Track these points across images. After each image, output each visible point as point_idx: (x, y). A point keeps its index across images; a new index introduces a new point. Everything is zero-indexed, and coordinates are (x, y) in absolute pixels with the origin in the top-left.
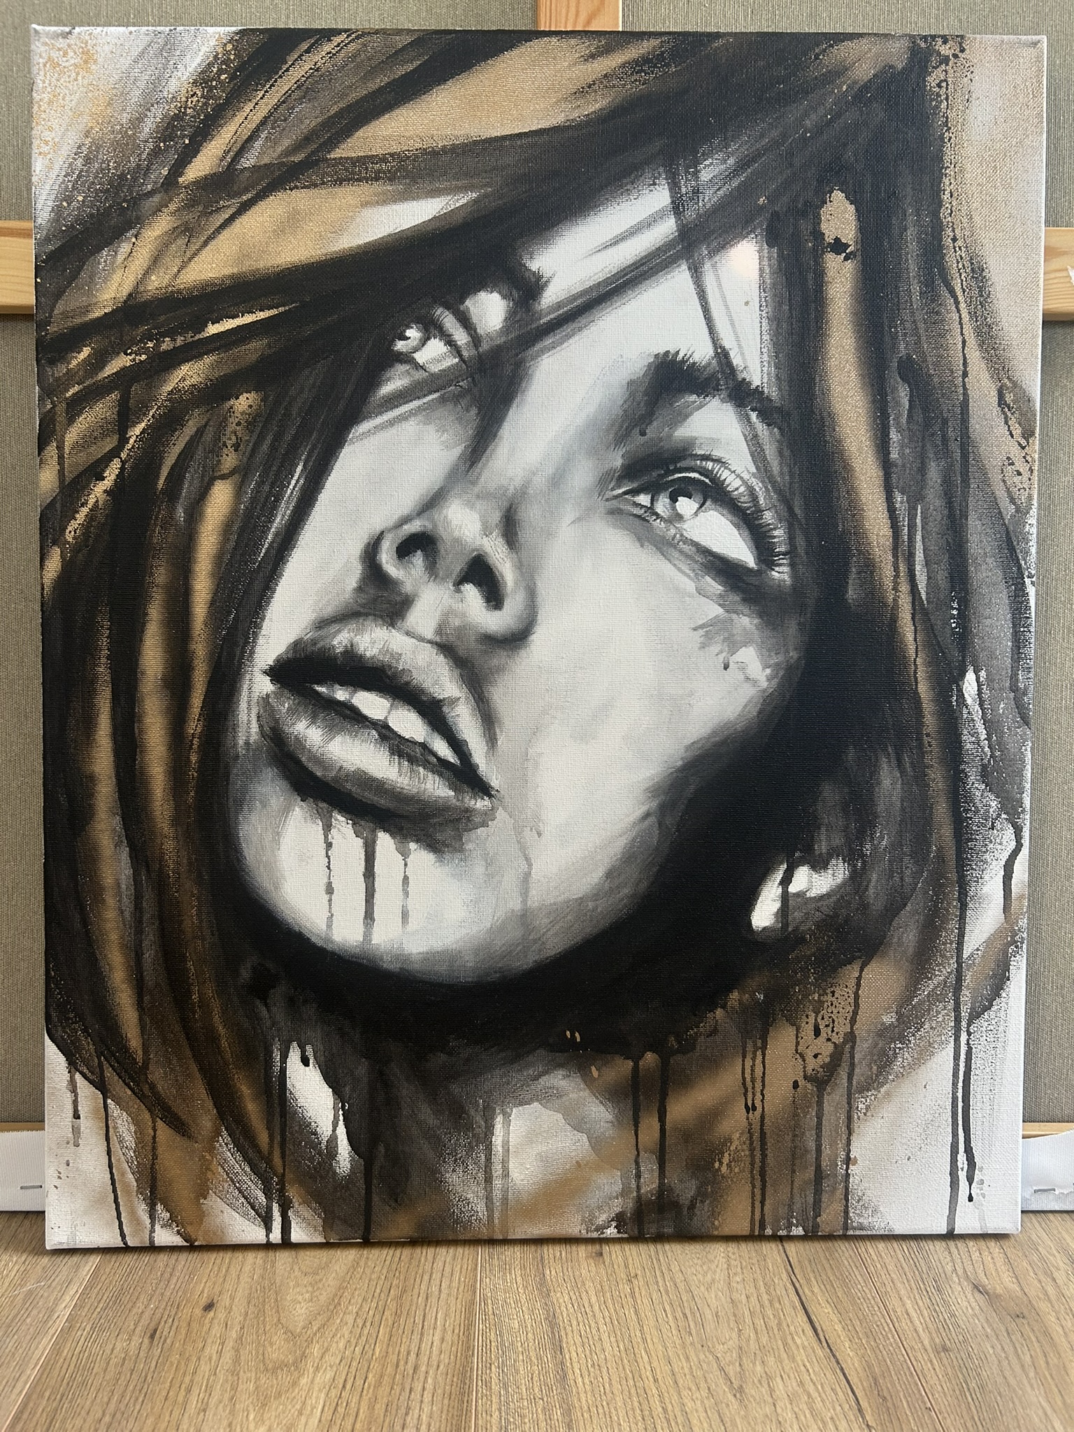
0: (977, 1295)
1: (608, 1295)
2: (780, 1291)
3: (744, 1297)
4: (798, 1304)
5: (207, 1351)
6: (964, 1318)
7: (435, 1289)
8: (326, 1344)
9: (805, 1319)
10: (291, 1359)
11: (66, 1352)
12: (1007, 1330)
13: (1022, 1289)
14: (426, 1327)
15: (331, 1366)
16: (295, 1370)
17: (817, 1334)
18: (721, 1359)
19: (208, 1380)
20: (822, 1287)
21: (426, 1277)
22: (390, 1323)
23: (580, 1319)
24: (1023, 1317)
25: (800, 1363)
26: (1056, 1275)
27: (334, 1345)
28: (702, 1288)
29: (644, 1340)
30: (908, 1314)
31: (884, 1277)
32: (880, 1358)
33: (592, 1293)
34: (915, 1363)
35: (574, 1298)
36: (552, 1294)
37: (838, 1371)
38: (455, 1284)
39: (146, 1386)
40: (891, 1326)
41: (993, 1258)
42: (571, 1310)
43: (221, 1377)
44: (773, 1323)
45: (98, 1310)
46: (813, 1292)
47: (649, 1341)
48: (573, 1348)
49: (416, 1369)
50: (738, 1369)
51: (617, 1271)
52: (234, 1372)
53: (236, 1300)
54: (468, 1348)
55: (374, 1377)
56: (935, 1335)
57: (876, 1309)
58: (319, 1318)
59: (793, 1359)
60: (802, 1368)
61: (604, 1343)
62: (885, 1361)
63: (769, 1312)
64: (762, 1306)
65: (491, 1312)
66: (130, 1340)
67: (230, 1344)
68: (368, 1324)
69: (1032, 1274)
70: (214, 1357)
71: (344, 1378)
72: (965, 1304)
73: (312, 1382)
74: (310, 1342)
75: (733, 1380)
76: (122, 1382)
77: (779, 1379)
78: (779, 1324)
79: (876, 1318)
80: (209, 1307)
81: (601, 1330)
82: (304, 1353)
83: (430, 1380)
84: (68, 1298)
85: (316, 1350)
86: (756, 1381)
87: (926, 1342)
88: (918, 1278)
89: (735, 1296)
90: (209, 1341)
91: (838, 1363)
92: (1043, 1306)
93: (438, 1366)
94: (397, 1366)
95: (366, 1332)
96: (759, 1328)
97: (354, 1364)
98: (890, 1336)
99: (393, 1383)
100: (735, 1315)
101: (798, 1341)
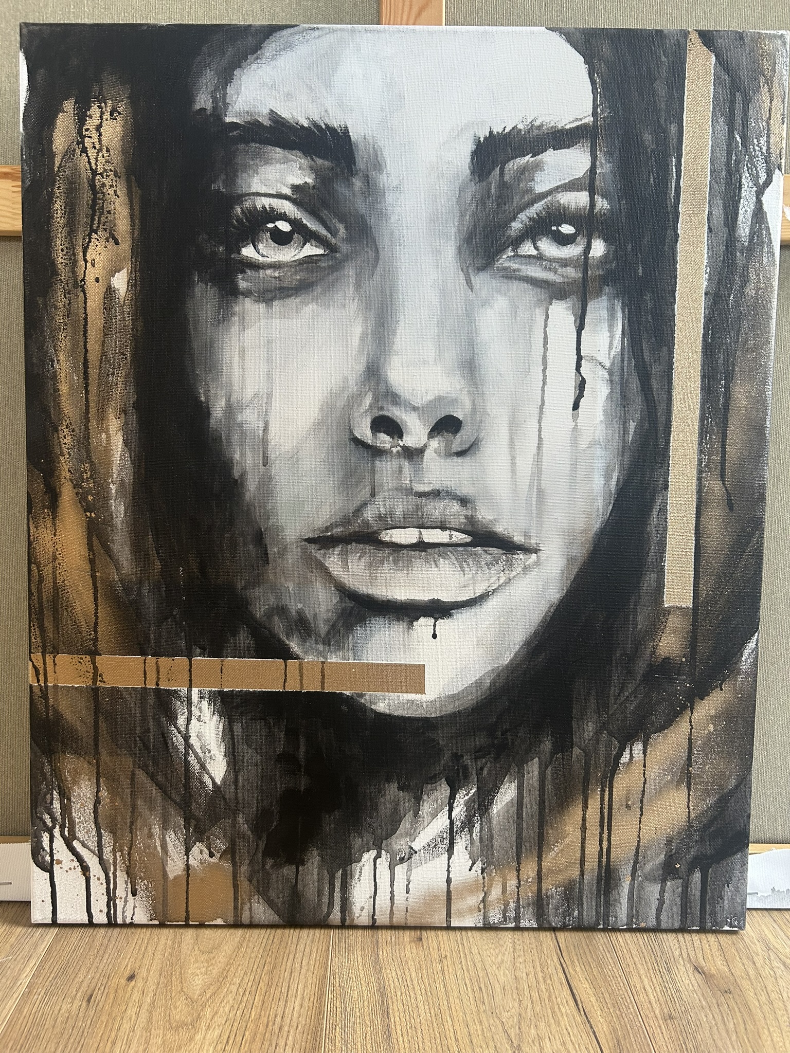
0: (696, 974)
1: (424, 972)
2: (551, 970)
3: (524, 975)
4: (564, 981)
5: (129, 1012)
6: (686, 993)
7: (297, 966)
8: (215, 1009)
9: (569, 992)
10: (189, 1020)
11: (26, 1010)
12: (717, 1003)
13: (730, 970)
14: (289, 996)
15: (219, 1026)
16: (192, 1028)
17: (577, 1005)
18: (505, 1023)
19: (128, 1035)
20: (583, 967)
21: (291, 957)
22: (263, 992)
23: (403, 991)
24: (730, 993)
25: (564, 1027)
26: (756, 959)
27: (222, 1009)
28: (494, 967)
29: (450, 1008)
30: (645, 990)
31: (628, 959)
32: (623, 1024)
33: (413, 969)
34: (648, 1028)
35: (399, 973)
36: (383, 971)
37: (591, 1034)
38: (312, 962)
39: (83, 1040)
40: (632, 998)
41: (709, 946)
42: (397, 984)
43: (138, 1033)
44: (545, 995)
45: (50, 979)
46: (575, 971)
47: (453, 1008)
48: (397, 1014)
49: (281, 1028)
50: (518, 1031)
51: (432, 953)
52: (148, 1029)
53: (151, 973)
54: (320, 1012)
55: (250, 1034)
56: (664, 1006)
57: (622, 985)
58: (212, 988)
59: (559, 1025)
60: (565, 1031)
61: (420, 1010)
62: (626, 1026)
63: (543, 987)
64: (537, 982)
65: (337, 985)
66: (72, 1003)
67: (145, 1007)
68: (247, 993)
69: (738, 958)
70: (133, 1017)
71: (227, 1035)
72: (687, 982)
73: (204, 1038)
74: (204, 1006)
75: (514, 1041)
76: (66, 1036)
77: (547, 1040)
78: (550, 996)
79: (621, 992)
80: (131, 978)
81: (418, 1000)
82: (199, 1015)
83: (290, 1038)
84: (28, 969)
85: (208, 1012)
86: (530, 1041)
87: (657, 1012)
88: (654, 961)
89: (518, 974)
90: (130, 1005)
91: (591, 1027)
92: (745, 984)
93: (297, 1027)
94: (267, 1026)
95: (245, 999)
96: (534, 999)
97: (236, 1024)
98: (631, 1006)
99: (264, 1039)
100: (517, 989)
101: (563, 1010)
